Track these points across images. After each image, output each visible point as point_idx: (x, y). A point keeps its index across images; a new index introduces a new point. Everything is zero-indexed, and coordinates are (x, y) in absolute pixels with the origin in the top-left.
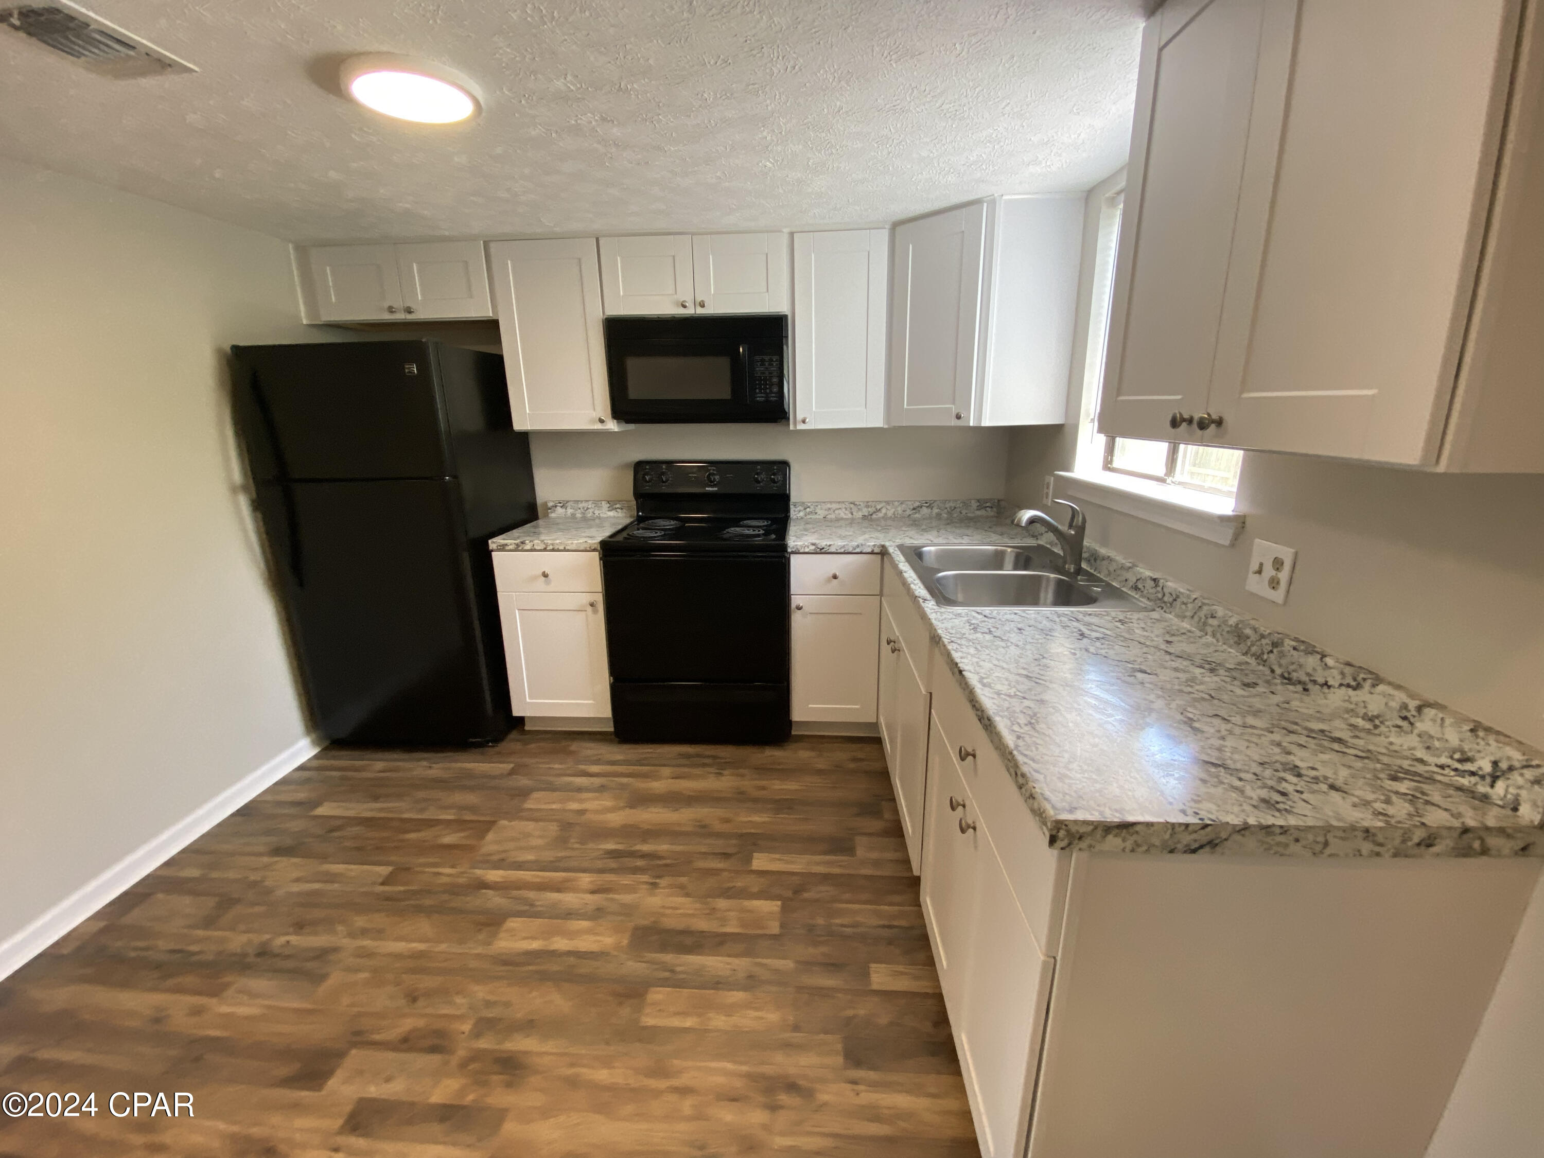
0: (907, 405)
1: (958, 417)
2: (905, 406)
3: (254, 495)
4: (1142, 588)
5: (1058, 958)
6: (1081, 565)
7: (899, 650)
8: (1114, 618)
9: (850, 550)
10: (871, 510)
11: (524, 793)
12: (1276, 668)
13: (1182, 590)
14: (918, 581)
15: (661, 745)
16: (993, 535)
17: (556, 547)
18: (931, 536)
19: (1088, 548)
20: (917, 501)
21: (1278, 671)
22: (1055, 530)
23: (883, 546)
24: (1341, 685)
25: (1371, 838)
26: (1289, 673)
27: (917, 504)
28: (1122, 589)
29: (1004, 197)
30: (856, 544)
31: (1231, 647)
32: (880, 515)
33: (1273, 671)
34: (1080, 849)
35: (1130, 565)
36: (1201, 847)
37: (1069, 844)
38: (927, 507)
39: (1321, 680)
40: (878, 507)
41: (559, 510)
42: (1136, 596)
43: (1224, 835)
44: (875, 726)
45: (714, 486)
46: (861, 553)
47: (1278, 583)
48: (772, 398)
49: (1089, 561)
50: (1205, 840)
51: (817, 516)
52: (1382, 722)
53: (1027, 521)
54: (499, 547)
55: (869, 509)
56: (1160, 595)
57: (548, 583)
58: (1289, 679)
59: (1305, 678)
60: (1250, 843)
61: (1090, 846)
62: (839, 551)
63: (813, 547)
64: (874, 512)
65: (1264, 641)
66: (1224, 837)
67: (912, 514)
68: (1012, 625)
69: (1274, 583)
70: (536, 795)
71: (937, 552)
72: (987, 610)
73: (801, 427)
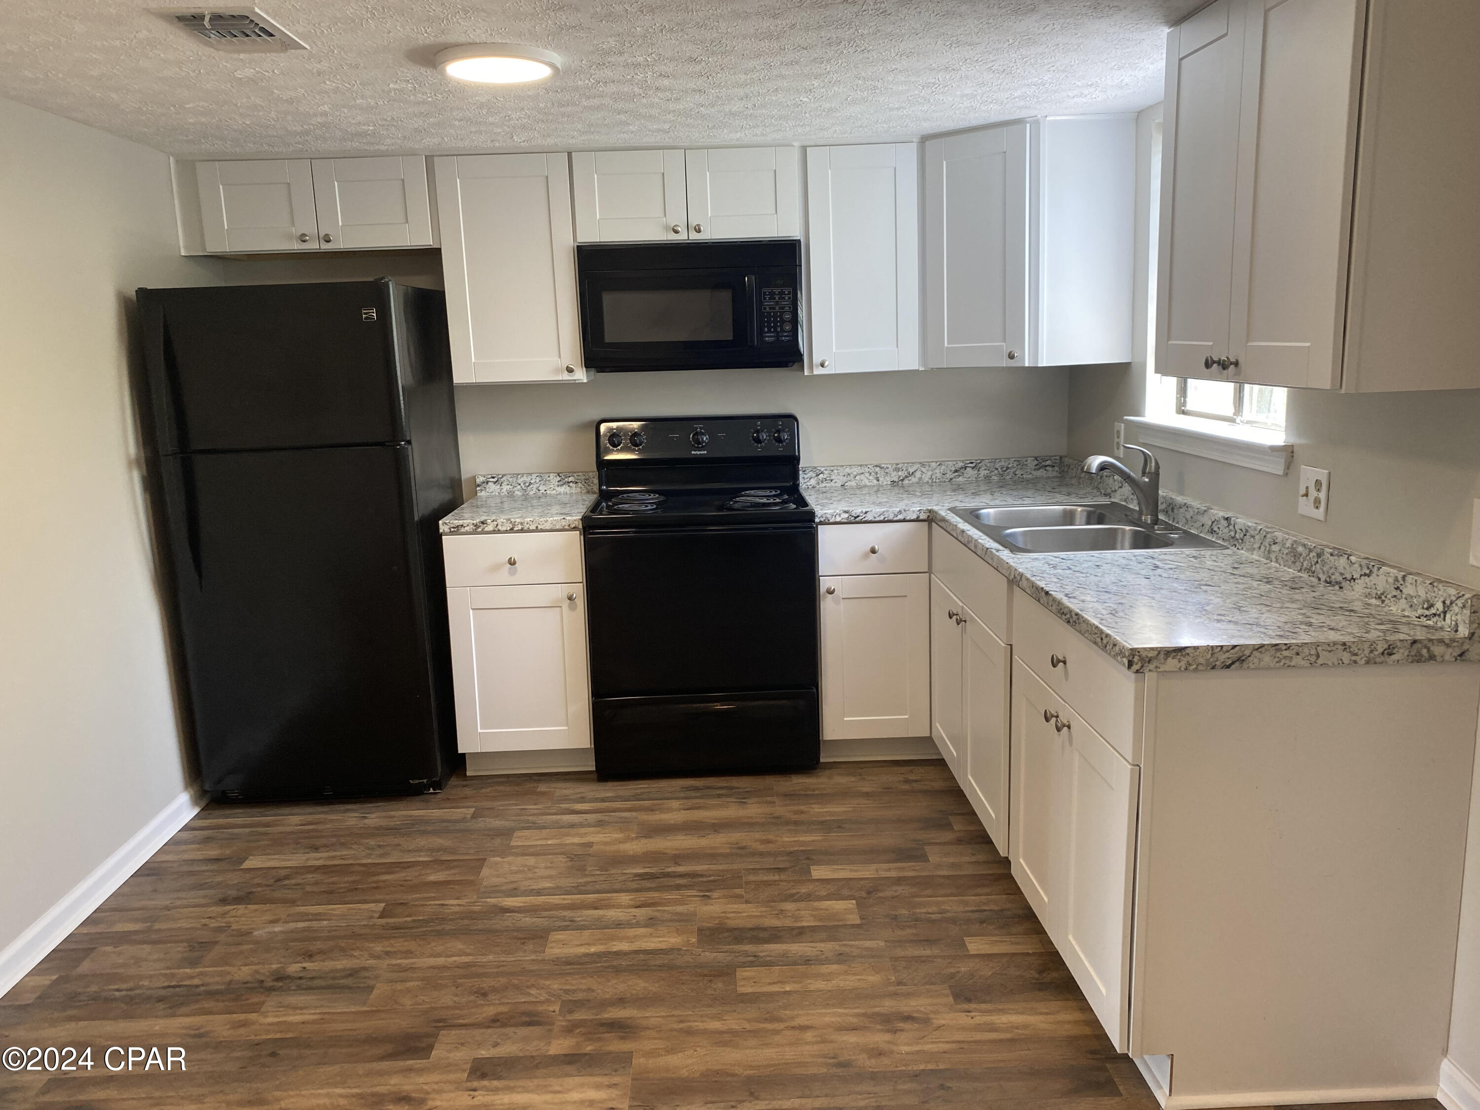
0: (948, 344)
1: (1011, 356)
2: (946, 344)
3: (145, 474)
4: (1217, 530)
5: (1142, 766)
6: (1158, 516)
7: (965, 621)
8: (1187, 555)
9: (891, 518)
10: (902, 474)
11: (507, 833)
12: (1321, 576)
13: (1250, 524)
14: (984, 537)
15: (657, 781)
16: (1058, 496)
17: (526, 527)
18: (985, 499)
19: (1164, 498)
20: (960, 461)
21: (1323, 578)
22: (1126, 477)
23: (930, 511)
24: (1361, 575)
25: (1348, 650)
26: (1330, 577)
27: (961, 464)
28: (1201, 535)
29: (1048, 119)
30: (898, 509)
31: (1289, 568)
32: (914, 480)
33: (1319, 579)
34: (1150, 670)
35: (1205, 508)
36: (1233, 663)
37: (1142, 666)
38: (973, 468)
39: (1349, 577)
40: (911, 471)
41: (492, 487)
42: (1213, 540)
43: (1247, 653)
44: (928, 741)
45: (703, 448)
46: (904, 521)
47: (1320, 502)
48: (784, 338)
49: (1167, 512)
50: (1235, 657)
51: (832, 484)
52: (1386, 597)
53: (1098, 467)
54: (452, 530)
55: (900, 473)
56: (1232, 534)
57: (512, 573)
58: (1330, 583)
59: (1340, 579)
60: (1267, 659)
61: (1157, 667)
62: (877, 519)
63: (846, 515)
64: (906, 477)
65: (1312, 555)
66: (1248, 654)
67: (955, 477)
68: (1090, 563)
69: (1317, 503)
70: (518, 834)
71: (996, 513)
72: (1063, 554)
73: (818, 371)
